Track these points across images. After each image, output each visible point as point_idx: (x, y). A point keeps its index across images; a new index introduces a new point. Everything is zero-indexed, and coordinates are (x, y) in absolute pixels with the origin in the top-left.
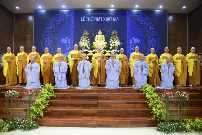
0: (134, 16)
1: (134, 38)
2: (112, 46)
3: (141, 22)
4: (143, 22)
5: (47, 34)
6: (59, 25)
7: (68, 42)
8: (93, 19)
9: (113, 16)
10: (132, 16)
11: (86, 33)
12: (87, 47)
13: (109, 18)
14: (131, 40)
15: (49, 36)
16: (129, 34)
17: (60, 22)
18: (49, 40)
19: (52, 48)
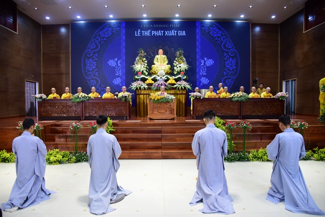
0: (206, 29)
1: (206, 59)
2: (176, 70)
3: (215, 37)
4: (219, 37)
5: (90, 54)
6: (105, 41)
7: (117, 64)
8: (151, 33)
9: (178, 29)
10: (203, 28)
11: (142, 53)
12: (145, 72)
13: (173, 32)
14: (203, 61)
15: (91, 57)
16: (200, 53)
17: (107, 37)
18: (92, 62)
19: (97, 73)
